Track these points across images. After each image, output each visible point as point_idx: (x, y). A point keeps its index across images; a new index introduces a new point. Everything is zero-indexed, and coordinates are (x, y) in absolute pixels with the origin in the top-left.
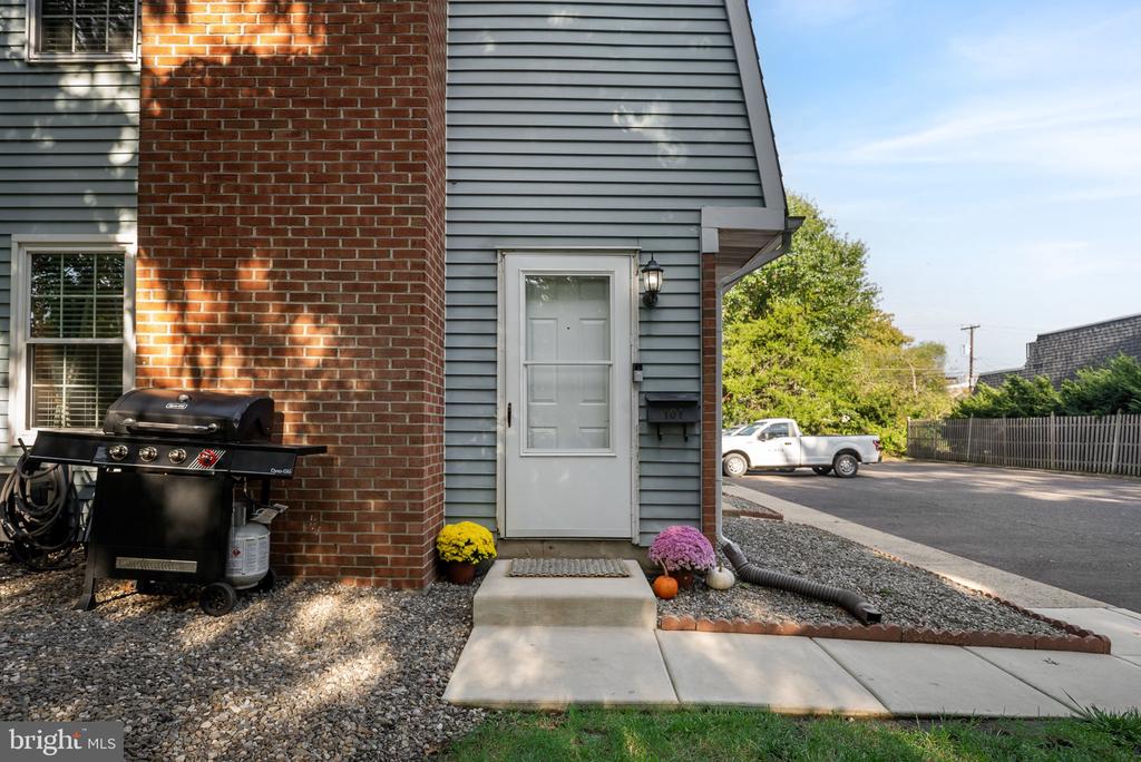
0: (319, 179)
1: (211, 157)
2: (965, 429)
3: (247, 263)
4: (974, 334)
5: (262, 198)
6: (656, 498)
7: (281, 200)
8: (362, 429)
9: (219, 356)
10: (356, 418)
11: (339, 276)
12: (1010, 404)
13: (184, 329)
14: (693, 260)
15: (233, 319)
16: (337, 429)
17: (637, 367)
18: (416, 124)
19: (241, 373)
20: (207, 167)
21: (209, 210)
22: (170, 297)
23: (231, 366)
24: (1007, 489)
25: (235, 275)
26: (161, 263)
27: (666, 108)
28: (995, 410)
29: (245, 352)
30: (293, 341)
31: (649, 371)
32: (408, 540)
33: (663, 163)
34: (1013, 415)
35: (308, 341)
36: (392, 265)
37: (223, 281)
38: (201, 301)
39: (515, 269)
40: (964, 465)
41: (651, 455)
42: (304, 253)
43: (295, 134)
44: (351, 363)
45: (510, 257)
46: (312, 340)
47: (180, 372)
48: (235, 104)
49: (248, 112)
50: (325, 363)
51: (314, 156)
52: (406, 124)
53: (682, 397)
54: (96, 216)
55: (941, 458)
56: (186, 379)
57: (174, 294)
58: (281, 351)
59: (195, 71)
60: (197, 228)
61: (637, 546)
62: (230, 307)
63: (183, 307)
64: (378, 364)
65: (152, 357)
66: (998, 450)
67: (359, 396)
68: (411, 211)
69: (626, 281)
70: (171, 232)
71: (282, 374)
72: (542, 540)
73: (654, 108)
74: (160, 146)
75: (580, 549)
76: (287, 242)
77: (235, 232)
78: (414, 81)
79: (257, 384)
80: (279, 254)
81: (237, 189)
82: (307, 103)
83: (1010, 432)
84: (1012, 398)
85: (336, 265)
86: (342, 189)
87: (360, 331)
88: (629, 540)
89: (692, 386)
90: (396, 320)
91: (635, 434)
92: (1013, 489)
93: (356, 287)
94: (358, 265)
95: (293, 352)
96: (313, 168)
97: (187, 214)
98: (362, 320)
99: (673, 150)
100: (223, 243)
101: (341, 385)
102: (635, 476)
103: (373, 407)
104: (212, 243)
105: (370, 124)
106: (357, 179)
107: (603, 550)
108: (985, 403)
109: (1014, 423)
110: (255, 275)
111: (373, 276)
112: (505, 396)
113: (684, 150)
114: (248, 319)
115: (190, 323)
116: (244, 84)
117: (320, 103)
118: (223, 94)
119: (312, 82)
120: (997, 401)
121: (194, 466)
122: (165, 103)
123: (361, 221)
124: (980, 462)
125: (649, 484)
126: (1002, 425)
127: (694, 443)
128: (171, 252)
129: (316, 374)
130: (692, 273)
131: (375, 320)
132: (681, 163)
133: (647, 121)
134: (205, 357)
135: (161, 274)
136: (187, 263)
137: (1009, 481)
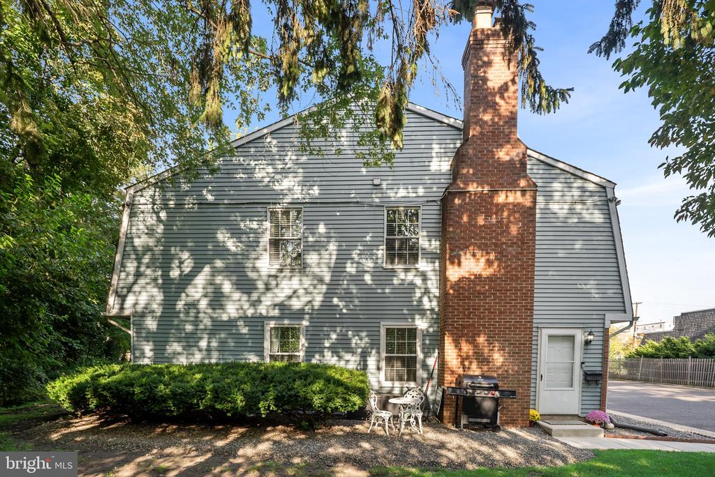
0: (501, 313)
1: (468, 306)
2: (638, 364)
3: (479, 337)
4: (638, 307)
5: (484, 318)
6: (586, 402)
7: (489, 319)
8: (513, 384)
9: (471, 362)
10: (511, 381)
11: (507, 341)
12: (666, 351)
13: (460, 356)
14: (602, 330)
15: (475, 353)
16: (505, 384)
17: (583, 363)
18: (531, 297)
19: (477, 368)
20: (467, 309)
21: (468, 322)
22: (456, 346)
23: (474, 366)
24: (669, 395)
25: (476, 340)
26: (453, 337)
27: (595, 282)
28: (657, 354)
29: (478, 362)
30: (493, 359)
31: (586, 364)
32: (525, 414)
33: (593, 300)
34: (667, 357)
35: (497, 359)
36: (523, 338)
37: (472, 342)
38: (466, 347)
39: (546, 333)
40: (637, 382)
41: (585, 390)
42: (496, 334)
43: (494, 300)
44: (509, 365)
45: (543, 330)
46: (498, 358)
47: (459, 368)
48: (476, 291)
49: (479, 293)
50: (502, 365)
51: (499, 306)
52: (528, 297)
53: (597, 372)
54: (407, 316)
55: (623, 378)
56: (461, 369)
57: (457, 345)
58: (488, 362)
59: (463, 281)
60: (464, 327)
61: (580, 417)
62: (474, 349)
63: (460, 349)
64: (518, 366)
65: (449, 364)
66: (657, 375)
67: (512, 375)
68: (529, 322)
69: (580, 337)
70: (455, 328)
71: (489, 368)
72: (550, 415)
73: (591, 282)
74: (452, 303)
75: (561, 418)
76: (491, 331)
77: (475, 328)
78: (530, 284)
79: (482, 371)
80: (488, 334)
81: (476, 315)
82: (498, 290)
83: (665, 366)
84: (666, 347)
85: (506, 337)
86: (508, 316)
87: (513, 356)
88: (577, 415)
89: (600, 369)
90: (524, 353)
91: (581, 383)
92: (671, 396)
93: (512, 344)
94: (512, 338)
95: (493, 362)
96: (499, 310)
97: (460, 323)
98: (513, 353)
99: (596, 296)
100: (472, 331)
101: (507, 371)
102: (581, 395)
103: (516, 378)
104: (468, 331)
105: (517, 297)
106: (513, 313)
107: (568, 418)
108: (650, 350)
109: (667, 361)
110: (481, 340)
111: (517, 341)
112: (540, 372)
113: (601, 295)
114: (479, 353)
115: (462, 354)
116: (478, 284)
117: (501, 290)
118: (472, 288)
119: (499, 284)
120: (657, 349)
121: (490, 395)
122: (455, 291)
123: (514, 325)
124: (646, 380)
125: (584, 398)
126: (661, 362)
127: (600, 386)
128: (456, 334)
129: (500, 368)
130: (601, 334)
131: (517, 353)
132: (599, 300)
133: (588, 286)
134: (466, 363)
135: (453, 340)
136: (461, 337)
137: (667, 391)
